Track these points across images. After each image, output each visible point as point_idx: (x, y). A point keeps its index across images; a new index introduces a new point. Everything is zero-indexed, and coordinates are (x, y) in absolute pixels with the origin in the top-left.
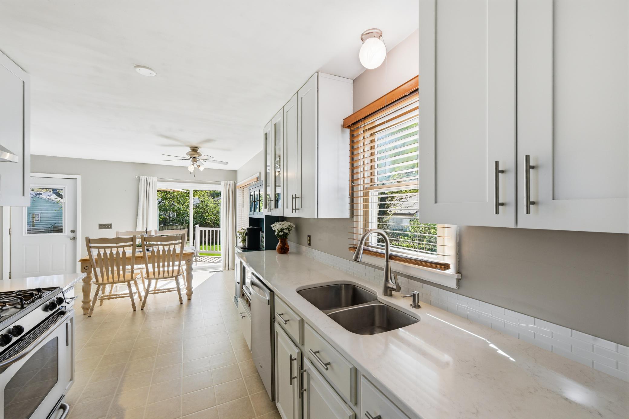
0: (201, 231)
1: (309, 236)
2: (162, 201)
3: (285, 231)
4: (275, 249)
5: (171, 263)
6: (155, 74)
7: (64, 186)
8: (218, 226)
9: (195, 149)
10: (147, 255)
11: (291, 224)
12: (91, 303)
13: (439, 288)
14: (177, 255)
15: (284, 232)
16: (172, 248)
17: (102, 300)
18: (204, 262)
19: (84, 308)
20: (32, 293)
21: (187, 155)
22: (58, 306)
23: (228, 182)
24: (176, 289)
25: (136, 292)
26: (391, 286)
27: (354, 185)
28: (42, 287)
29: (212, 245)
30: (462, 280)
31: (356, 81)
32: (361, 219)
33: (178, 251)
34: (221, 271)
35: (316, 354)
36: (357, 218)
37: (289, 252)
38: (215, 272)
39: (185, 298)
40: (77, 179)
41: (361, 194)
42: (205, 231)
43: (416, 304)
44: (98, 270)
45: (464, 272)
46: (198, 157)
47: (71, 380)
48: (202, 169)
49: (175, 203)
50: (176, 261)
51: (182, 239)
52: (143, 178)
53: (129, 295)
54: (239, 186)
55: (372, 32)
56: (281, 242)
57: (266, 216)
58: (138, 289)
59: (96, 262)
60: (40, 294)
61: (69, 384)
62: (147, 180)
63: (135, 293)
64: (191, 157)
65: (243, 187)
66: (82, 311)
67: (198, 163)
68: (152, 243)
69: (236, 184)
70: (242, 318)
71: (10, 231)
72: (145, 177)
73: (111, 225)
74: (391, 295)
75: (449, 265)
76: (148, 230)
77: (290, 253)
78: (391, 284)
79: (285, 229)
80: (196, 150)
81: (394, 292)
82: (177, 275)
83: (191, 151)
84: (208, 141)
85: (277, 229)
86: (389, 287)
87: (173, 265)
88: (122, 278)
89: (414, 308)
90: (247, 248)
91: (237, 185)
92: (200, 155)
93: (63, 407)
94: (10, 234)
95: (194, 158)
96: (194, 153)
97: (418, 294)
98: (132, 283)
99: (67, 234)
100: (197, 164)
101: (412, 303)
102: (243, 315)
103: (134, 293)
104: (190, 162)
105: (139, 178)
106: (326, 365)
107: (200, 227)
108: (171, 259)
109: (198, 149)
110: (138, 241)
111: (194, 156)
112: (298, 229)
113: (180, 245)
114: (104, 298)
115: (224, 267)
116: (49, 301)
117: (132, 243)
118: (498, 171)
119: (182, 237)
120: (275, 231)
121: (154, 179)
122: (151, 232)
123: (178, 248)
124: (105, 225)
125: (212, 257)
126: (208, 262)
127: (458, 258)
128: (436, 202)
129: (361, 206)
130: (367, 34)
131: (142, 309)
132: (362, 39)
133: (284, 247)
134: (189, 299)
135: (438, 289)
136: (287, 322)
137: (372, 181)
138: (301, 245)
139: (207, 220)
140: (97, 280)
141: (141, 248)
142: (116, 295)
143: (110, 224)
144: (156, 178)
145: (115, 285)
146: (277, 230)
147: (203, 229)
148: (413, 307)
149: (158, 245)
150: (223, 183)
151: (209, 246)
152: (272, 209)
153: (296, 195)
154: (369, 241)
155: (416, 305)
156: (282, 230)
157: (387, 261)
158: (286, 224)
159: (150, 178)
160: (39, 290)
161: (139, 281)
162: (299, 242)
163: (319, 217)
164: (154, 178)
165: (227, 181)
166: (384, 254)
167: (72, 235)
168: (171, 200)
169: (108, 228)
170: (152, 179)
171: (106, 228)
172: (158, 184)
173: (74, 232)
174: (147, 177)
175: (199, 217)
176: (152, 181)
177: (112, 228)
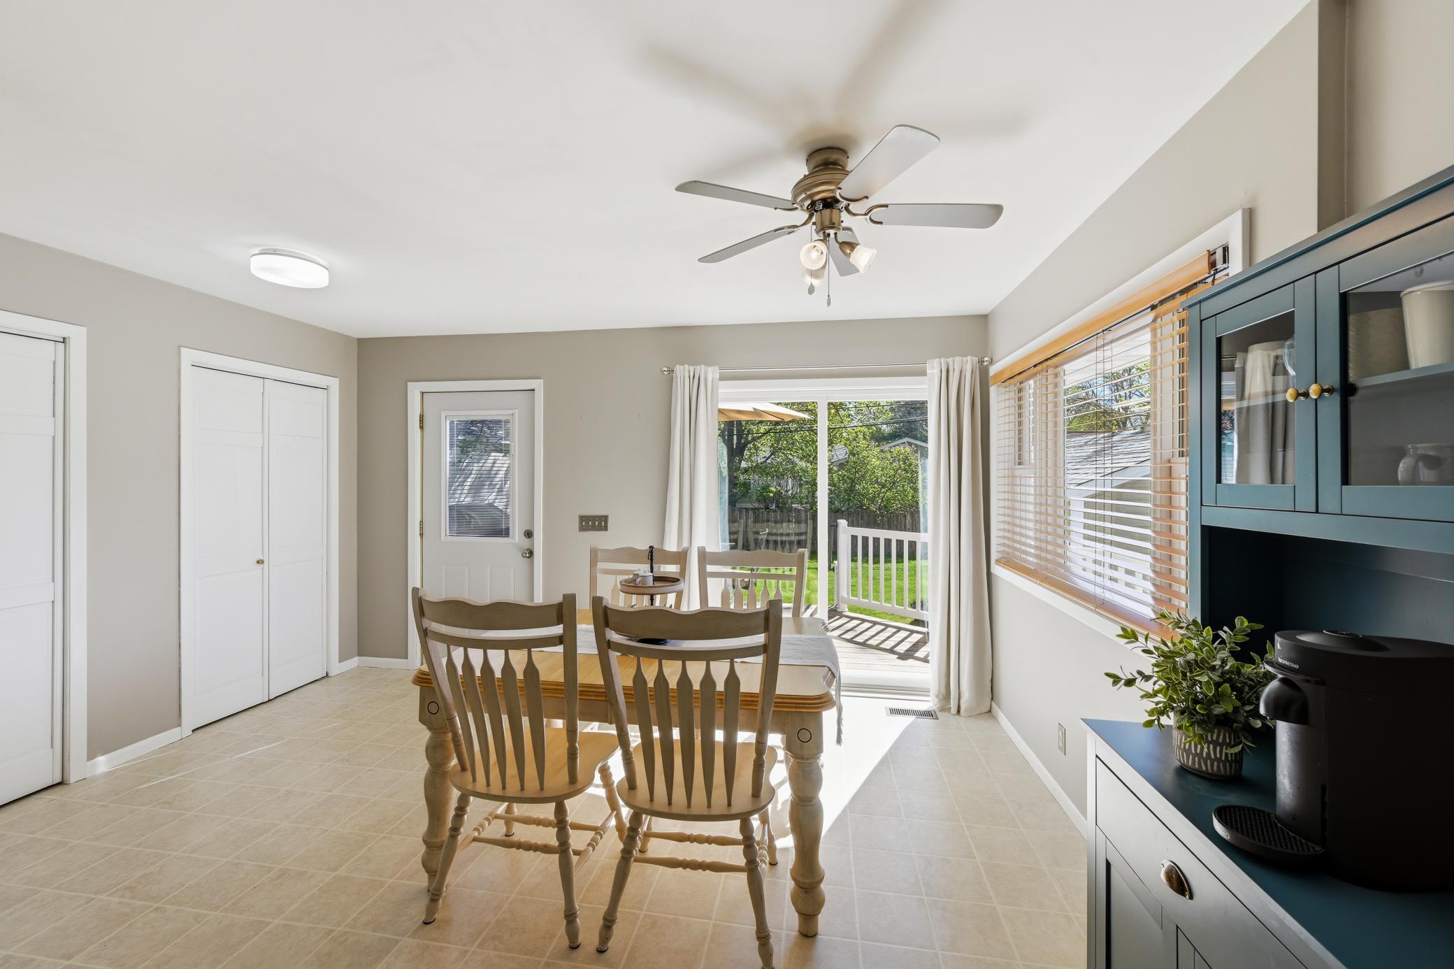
7: (511, 412)
23: (956, 363)
34: (930, 713)
38: (908, 712)
40: (534, 390)
42: (866, 540)
49: (797, 460)
52: (682, 371)
54: (999, 375)
62: (692, 376)
64: (813, 205)
65: (1016, 377)
67: (846, 233)
69: (987, 367)
71: (421, 529)
72: (686, 368)
73: (605, 518)
80: (835, 163)
82: (748, 808)
83: (810, 171)
91: (993, 370)
94: (422, 535)
95: (828, 205)
96: (824, 175)
99: (517, 541)
100: (843, 236)
105: (671, 371)
107: (851, 524)
109: (844, 158)
111: (823, 194)
113: (759, 658)
115: (941, 697)
119: (769, 621)
121: (712, 373)
124: (594, 519)
131: (601, 948)
134: (808, 932)
143: (601, 518)
144: (717, 367)
147: (861, 532)
150: (934, 369)
159: (701, 369)
164: (710, 369)
165: (950, 360)
167: (525, 543)
169: (600, 527)
170: (706, 375)
171: (594, 528)
172: (720, 391)
173: (529, 534)
174: (692, 368)
175: (846, 491)
176: (706, 380)
177: (606, 529)
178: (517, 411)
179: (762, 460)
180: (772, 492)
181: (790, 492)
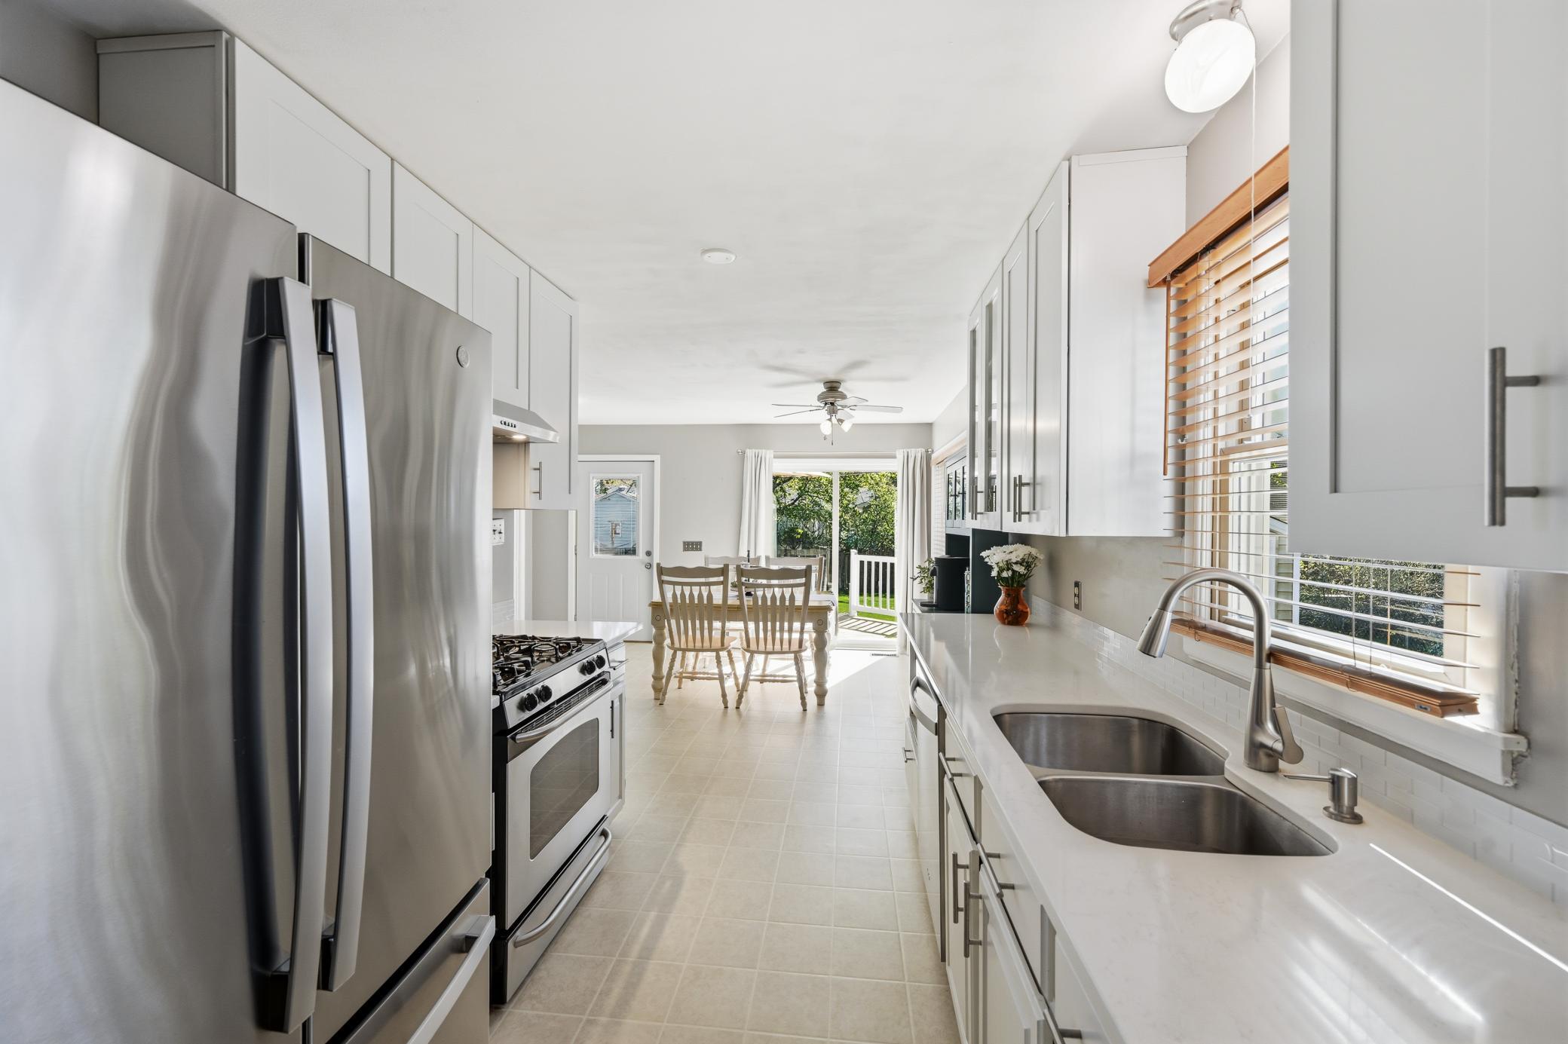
0: (862, 563)
1: (1077, 584)
2: (799, 498)
3: (1016, 568)
4: (993, 613)
5: (786, 625)
6: (733, 259)
7: (638, 476)
8: (891, 553)
9: (835, 385)
10: (746, 603)
11: (1034, 551)
12: (664, 680)
13: (1443, 774)
14: (798, 608)
15: (1014, 571)
16: (787, 592)
17: (681, 678)
18: (865, 631)
19: (654, 687)
20: (568, 644)
21: (818, 400)
22: (597, 669)
23: (912, 452)
24: (796, 679)
25: (730, 674)
26: (1269, 742)
27: (1184, 445)
28: (582, 637)
29: (877, 595)
30: (1529, 758)
31: (1194, 148)
32: (1205, 541)
33: (799, 601)
34: (895, 655)
35: (990, 859)
36: (1193, 539)
37: (1027, 622)
38: (882, 655)
39: (812, 700)
40: (654, 461)
41: (1204, 467)
42: (869, 563)
43: (1345, 809)
44: (673, 622)
45: (1538, 732)
46: (839, 402)
47: (620, 797)
48: (846, 426)
50: (797, 621)
51: (805, 577)
52: (750, 453)
53: (717, 676)
54: (937, 458)
55: (1203, 9)
56: (1008, 595)
57: (974, 531)
58: (733, 669)
59: (671, 610)
60: (579, 646)
61: (617, 803)
62: (757, 456)
63: (729, 676)
64: (826, 404)
66: (651, 693)
67: (840, 415)
68: (760, 581)
69: (930, 455)
70: (906, 762)
71: (576, 550)
72: (754, 450)
73: (700, 543)
74: (1273, 770)
75: (1474, 699)
76: (752, 556)
77: (1029, 625)
78: (1269, 736)
79: (1016, 563)
80: (835, 388)
81: (1282, 764)
82: (797, 650)
83: (825, 390)
84: (855, 365)
85: (997, 564)
86: (1263, 746)
87: (790, 630)
88: (707, 644)
89: (1336, 819)
90: (933, 606)
91: (934, 456)
92: (844, 397)
93: (604, 834)
94: (576, 554)
95: (832, 404)
96: (831, 394)
97: (1354, 782)
98: (723, 654)
99: (641, 558)
100: (838, 416)
101: (1329, 803)
102: (909, 755)
103: (726, 674)
104: (823, 414)
105: (744, 453)
106: (1002, 886)
108: (787, 615)
109: (839, 385)
110: (732, 577)
111: (831, 400)
112: (1053, 565)
113: (802, 589)
114: (684, 675)
116: (587, 659)
117: (721, 579)
118: (1500, 382)
119: (806, 573)
120: (991, 568)
121: (769, 454)
122: (758, 559)
123: (799, 594)
124: (692, 543)
125: (883, 623)
126: (873, 633)
127: (1516, 681)
128: (1335, 489)
129: (1204, 504)
130: (1187, 17)
131: (737, 708)
132: (1174, 37)
133: (1015, 608)
134: (821, 704)
135: (1439, 775)
136: (955, 778)
137: (1244, 426)
138: (1059, 605)
139: (885, 539)
140: (673, 642)
141: (737, 589)
142: (704, 673)
143: (698, 542)
144: (772, 451)
145: (701, 655)
146: (995, 566)
147: (866, 558)
148: (1331, 818)
149: (770, 586)
150: (900, 454)
151: (869, 598)
152: (982, 513)
153: (1020, 477)
154: (1228, 609)
155: (1342, 813)
156: (1009, 565)
157: (1260, 666)
158: (1018, 552)
159: (763, 452)
160: (578, 640)
161: (737, 655)
162: (1056, 602)
163: (1071, 534)
164: (768, 452)
165: (909, 450)
166: (1251, 643)
167: (647, 559)
168: (815, 495)
169: (697, 549)
170: (766, 454)
171: (692, 549)
172: (774, 464)
173: (649, 554)
174: (757, 451)
175: (868, 531)
176: (765, 458)
177: (700, 550)
178: (641, 475)
179: (790, 503)
180: (799, 534)
181: (816, 533)
